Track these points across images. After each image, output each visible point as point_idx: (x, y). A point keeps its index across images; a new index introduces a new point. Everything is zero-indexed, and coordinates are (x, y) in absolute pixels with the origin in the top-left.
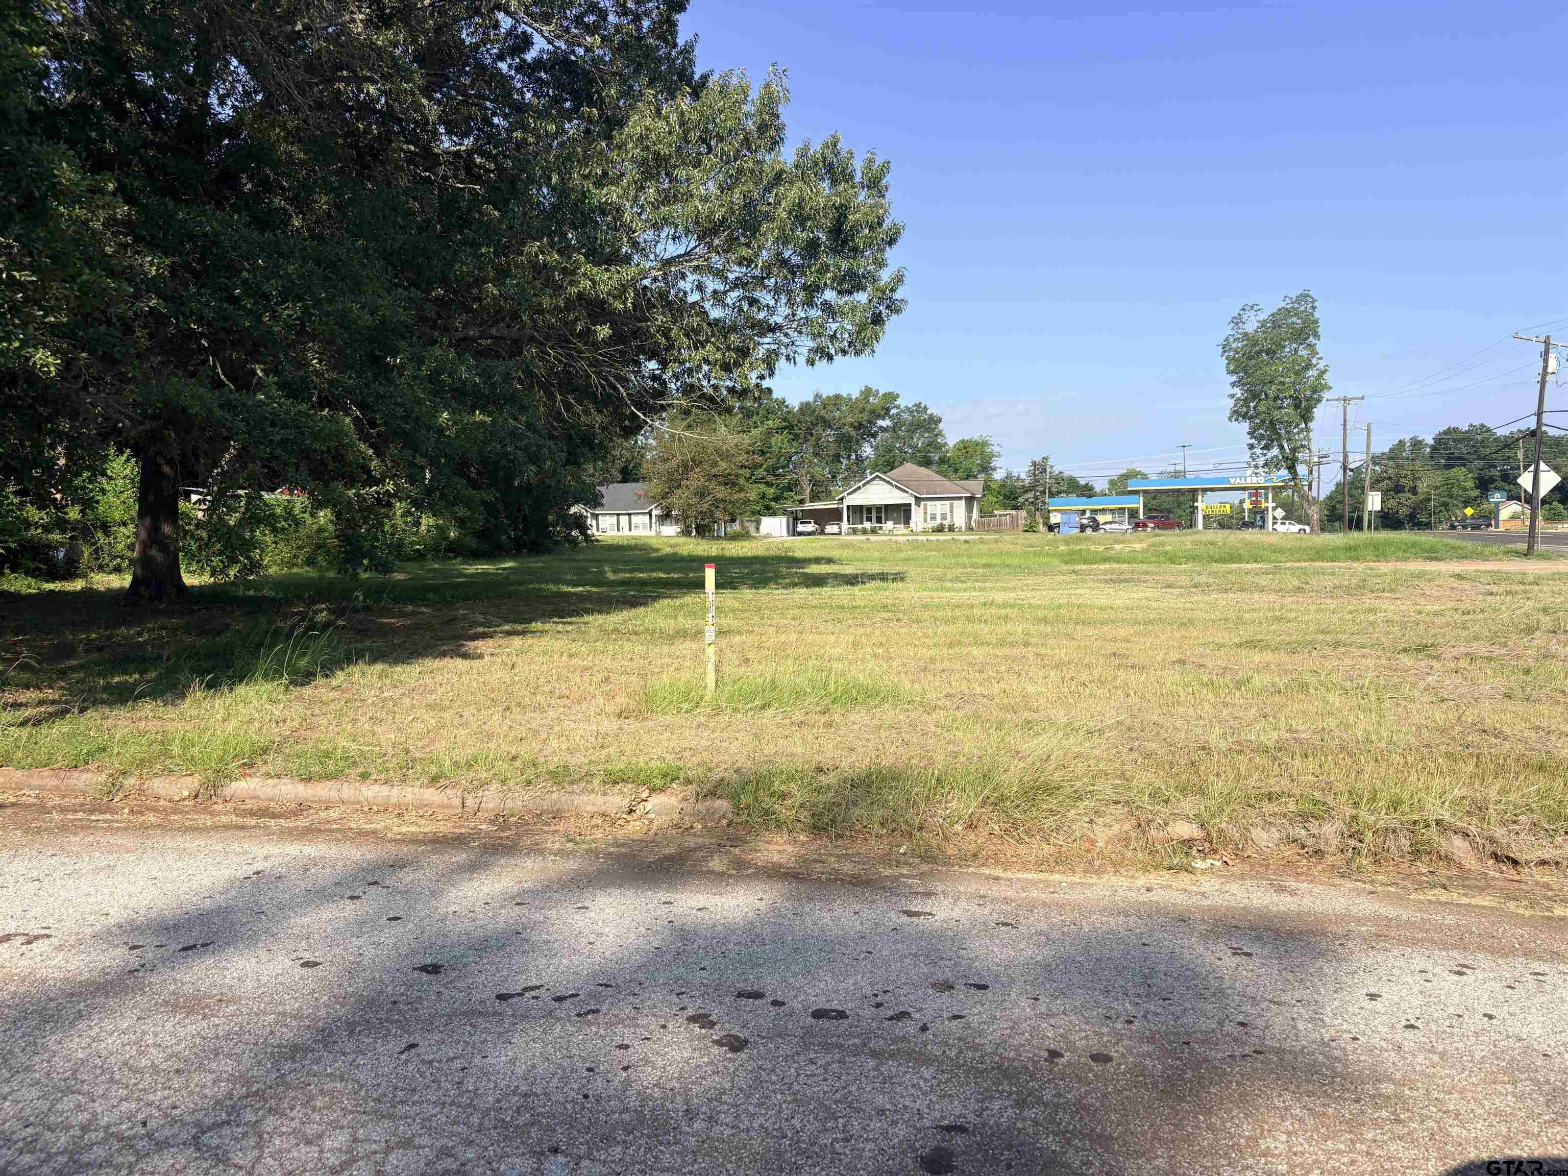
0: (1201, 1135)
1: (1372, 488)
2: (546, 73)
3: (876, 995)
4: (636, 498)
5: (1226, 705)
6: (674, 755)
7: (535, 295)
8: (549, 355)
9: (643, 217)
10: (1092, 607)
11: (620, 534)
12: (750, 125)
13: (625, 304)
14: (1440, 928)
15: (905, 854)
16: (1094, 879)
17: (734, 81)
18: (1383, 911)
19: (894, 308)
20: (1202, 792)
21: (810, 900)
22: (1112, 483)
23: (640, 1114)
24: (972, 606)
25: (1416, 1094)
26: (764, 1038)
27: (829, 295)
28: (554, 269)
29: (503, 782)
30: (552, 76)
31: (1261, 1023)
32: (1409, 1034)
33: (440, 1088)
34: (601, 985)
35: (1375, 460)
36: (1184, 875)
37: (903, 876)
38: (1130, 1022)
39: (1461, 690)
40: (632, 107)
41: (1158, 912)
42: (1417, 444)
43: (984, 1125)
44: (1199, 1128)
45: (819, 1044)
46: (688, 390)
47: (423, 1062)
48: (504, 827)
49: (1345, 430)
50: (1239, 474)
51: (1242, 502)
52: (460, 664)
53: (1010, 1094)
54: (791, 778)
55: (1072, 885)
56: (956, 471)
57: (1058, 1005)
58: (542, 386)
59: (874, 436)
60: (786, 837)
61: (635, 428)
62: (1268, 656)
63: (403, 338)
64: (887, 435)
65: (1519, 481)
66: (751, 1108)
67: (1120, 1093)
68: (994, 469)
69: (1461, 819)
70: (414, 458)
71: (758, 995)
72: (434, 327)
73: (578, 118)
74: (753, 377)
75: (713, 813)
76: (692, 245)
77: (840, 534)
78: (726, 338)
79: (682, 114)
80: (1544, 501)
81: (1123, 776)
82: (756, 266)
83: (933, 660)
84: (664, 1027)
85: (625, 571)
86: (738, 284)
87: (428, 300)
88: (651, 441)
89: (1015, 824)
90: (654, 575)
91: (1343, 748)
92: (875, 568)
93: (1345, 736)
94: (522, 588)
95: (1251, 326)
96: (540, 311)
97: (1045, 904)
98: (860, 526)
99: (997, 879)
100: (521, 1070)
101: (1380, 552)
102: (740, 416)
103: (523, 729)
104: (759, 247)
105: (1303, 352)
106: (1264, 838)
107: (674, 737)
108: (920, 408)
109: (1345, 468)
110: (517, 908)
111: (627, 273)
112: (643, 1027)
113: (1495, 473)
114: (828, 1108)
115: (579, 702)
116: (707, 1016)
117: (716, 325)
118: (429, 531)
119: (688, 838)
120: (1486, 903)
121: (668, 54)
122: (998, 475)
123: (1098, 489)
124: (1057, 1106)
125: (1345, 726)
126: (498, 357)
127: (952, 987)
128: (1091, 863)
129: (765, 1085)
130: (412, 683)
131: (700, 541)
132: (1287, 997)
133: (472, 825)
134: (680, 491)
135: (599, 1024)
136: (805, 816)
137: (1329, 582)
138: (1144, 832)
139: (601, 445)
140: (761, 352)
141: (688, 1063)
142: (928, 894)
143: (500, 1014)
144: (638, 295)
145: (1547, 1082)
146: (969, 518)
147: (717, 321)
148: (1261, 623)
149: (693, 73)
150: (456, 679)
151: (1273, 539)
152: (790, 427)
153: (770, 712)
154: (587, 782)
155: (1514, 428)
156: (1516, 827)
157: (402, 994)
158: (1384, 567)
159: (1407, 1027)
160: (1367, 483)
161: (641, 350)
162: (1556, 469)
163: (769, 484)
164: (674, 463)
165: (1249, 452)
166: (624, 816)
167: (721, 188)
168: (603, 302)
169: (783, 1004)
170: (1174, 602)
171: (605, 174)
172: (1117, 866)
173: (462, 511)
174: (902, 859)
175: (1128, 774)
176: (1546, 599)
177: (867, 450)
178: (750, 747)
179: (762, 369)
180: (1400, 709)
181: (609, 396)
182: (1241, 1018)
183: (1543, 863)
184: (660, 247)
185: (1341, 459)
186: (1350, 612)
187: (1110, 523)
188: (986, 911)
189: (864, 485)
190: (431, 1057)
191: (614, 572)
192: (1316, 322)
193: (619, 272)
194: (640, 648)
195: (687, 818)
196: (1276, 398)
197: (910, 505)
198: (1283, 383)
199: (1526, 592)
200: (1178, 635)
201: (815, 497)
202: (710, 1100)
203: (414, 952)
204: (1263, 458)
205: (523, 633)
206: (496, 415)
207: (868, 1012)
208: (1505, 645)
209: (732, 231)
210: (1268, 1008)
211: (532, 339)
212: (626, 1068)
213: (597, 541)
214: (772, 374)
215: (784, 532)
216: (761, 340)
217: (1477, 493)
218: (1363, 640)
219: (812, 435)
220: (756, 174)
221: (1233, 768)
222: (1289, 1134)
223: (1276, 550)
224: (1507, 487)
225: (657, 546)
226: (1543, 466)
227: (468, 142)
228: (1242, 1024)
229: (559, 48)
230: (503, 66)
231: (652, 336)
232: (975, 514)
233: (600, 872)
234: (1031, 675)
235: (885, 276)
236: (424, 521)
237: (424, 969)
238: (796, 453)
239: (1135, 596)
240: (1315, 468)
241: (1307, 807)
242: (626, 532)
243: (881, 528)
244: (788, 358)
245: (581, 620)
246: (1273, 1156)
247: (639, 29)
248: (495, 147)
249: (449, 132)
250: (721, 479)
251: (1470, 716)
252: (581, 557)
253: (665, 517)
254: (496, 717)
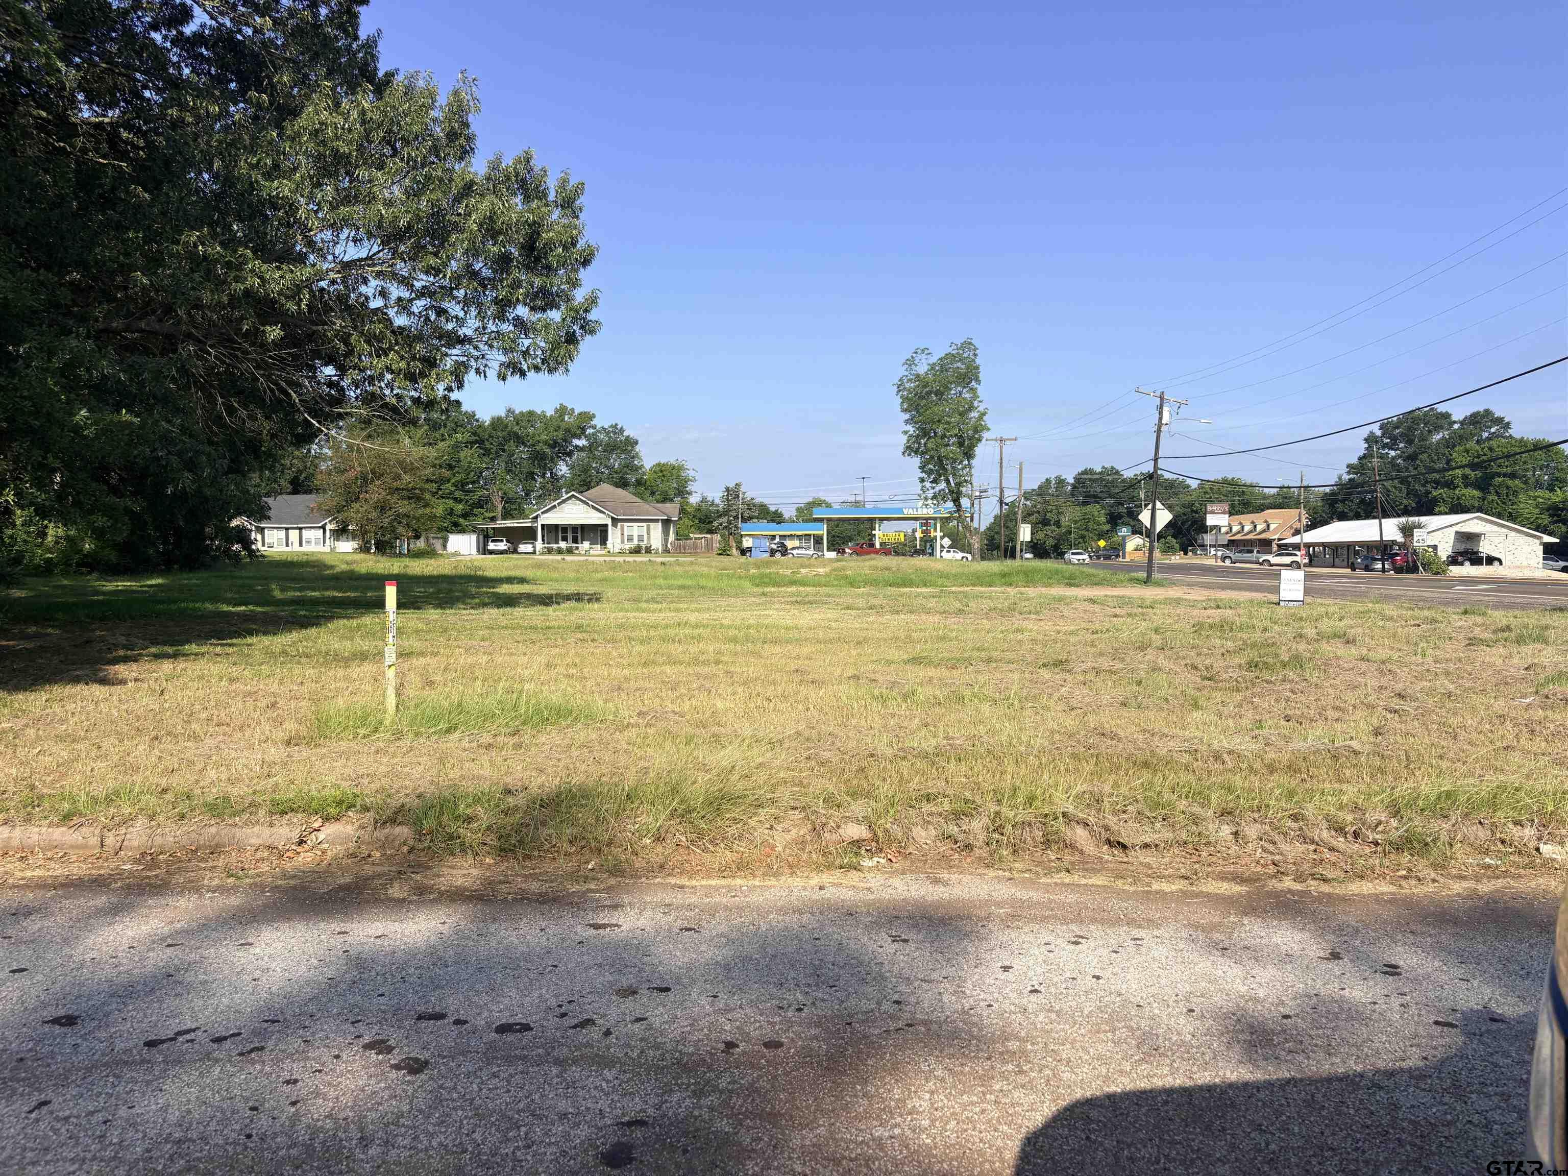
0: (857, 1102)
1: (1024, 521)
2: (207, 50)
3: (560, 1006)
4: (308, 511)
5: (894, 716)
6: (350, 783)
7: (193, 288)
8: (209, 354)
9: (320, 215)
10: (778, 628)
11: (289, 549)
12: (438, 131)
13: (299, 306)
14: (1063, 906)
15: (593, 870)
16: (773, 882)
17: (421, 83)
18: (1018, 895)
19: (589, 328)
20: (868, 795)
21: (495, 920)
22: (799, 510)
23: (309, 1148)
24: (666, 627)
25: (1036, 1047)
26: (445, 1057)
27: (522, 311)
28: (217, 261)
29: (151, 818)
30: (215, 54)
31: (913, 999)
32: (1034, 998)
33: (77, 1144)
34: (267, 1021)
35: (1027, 495)
36: (854, 874)
37: (591, 891)
38: (800, 1010)
39: (1087, 700)
40: (308, 97)
41: (829, 908)
42: (1060, 482)
43: (664, 1116)
44: (856, 1096)
45: (503, 1058)
46: (369, 399)
47: (57, 1119)
48: (154, 864)
49: (1001, 467)
50: (913, 505)
51: (914, 531)
52: (98, 691)
53: (688, 1085)
54: (477, 800)
55: (752, 889)
56: (653, 493)
57: (735, 1000)
58: (202, 388)
59: (570, 455)
60: (471, 861)
61: (309, 436)
62: (932, 672)
63: (31, 325)
64: (583, 454)
65: (1140, 517)
66: (431, 1129)
67: (786, 1074)
68: (690, 493)
69: (1081, 811)
70: (45, 458)
71: (440, 1016)
72: (68, 314)
73: (245, 101)
74: (440, 389)
75: (393, 840)
76: (375, 249)
77: (534, 553)
78: (410, 346)
79: (363, 112)
80: (1160, 536)
81: (801, 784)
82: (445, 276)
83: (627, 679)
84: (337, 1057)
85: (295, 589)
86: (424, 293)
87: (61, 285)
88: (326, 450)
89: (701, 835)
90: (328, 593)
91: (989, 752)
92: (570, 589)
93: (992, 741)
94: (174, 607)
95: (922, 369)
96: (198, 306)
97: (726, 908)
98: (555, 546)
99: (682, 887)
100: (174, 1116)
101: (1029, 578)
102: (426, 427)
103: (176, 759)
104: (448, 257)
105: (967, 395)
106: (923, 835)
107: (350, 764)
108: (617, 430)
109: (1001, 502)
110: (169, 951)
111: (302, 273)
112: (314, 1059)
113: (1123, 510)
114: (511, 1119)
115: (241, 729)
116: (383, 1041)
117: (401, 333)
118: (57, 543)
119: (365, 867)
120: (1099, 883)
121: (348, 48)
122: (694, 499)
123: (786, 516)
124: (731, 1092)
125: (992, 732)
126: (147, 352)
127: (635, 992)
128: (770, 866)
129: (445, 1103)
130: (38, 713)
131: (380, 558)
132: (935, 976)
133: (113, 866)
134: (358, 505)
135: (263, 1062)
136: (492, 840)
137: (985, 604)
138: (819, 835)
139: (269, 454)
140: (449, 363)
141: (363, 1091)
142: (615, 907)
143: (149, 1062)
144: (314, 296)
145: (1139, 1028)
146: (666, 540)
147: (401, 329)
148: (926, 641)
149: (376, 69)
150: (92, 707)
151: (939, 566)
152: (481, 442)
153: (457, 735)
154: (251, 814)
155: (1137, 471)
156: (1124, 816)
157: (30, 1050)
158: (1031, 592)
159: (1032, 992)
160: (1020, 516)
161: (316, 354)
162: (1170, 508)
163: (457, 500)
164: (352, 474)
165: (920, 485)
166: (294, 847)
167: (406, 192)
168: (274, 301)
169: (466, 1022)
170: (853, 623)
171: (276, 166)
172: (793, 868)
173: (101, 521)
174: (591, 874)
175: (805, 781)
176: (1158, 620)
177: (563, 469)
178: (434, 772)
179: (449, 380)
180: (1039, 717)
181: (280, 401)
182: (896, 997)
183: (1146, 846)
184: (338, 250)
185: (998, 494)
186: (1002, 632)
187: (798, 548)
188: (671, 918)
189: (559, 504)
190: (67, 1113)
191: (282, 590)
192: (977, 368)
193: (292, 272)
194: (311, 671)
195: (363, 846)
196: (943, 436)
197: (606, 525)
198: (948, 423)
199: (1143, 614)
200: (854, 653)
201: (507, 515)
202: (387, 1125)
203: (44, 1005)
204: (932, 491)
205: (175, 656)
206: (145, 415)
207: (553, 1021)
208: (1123, 660)
209: (420, 238)
210: (920, 987)
211: (189, 336)
212: (294, 1104)
213: (263, 556)
214: (460, 386)
215: (474, 550)
216: (449, 352)
217: (1107, 527)
218: (1010, 656)
219: (504, 451)
220: (444, 183)
221: (897, 772)
222: (932, 1093)
223: (942, 575)
224: (1132, 523)
225: (333, 563)
226: (1159, 505)
227: (113, 114)
228: (898, 1002)
229: (223, 25)
230: (157, 37)
231: (330, 341)
232: (672, 537)
233: (265, 906)
234: (720, 691)
235: (579, 296)
236: (51, 532)
237: (56, 1021)
238: (487, 468)
239: (816, 616)
240: (977, 501)
241: (958, 806)
242: (296, 547)
243: (577, 548)
244: (478, 371)
245: (245, 641)
246: (918, 1113)
247: (316, 15)
248: (145, 124)
249: (90, 101)
250: (405, 493)
251: (1092, 721)
252: (244, 573)
253: (341, 532)
254: (141, 748)
